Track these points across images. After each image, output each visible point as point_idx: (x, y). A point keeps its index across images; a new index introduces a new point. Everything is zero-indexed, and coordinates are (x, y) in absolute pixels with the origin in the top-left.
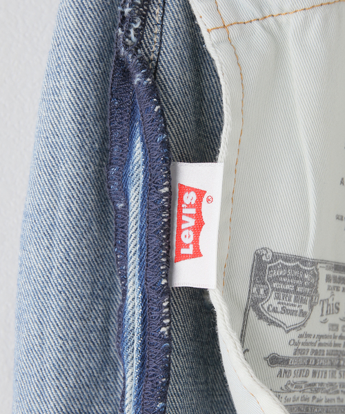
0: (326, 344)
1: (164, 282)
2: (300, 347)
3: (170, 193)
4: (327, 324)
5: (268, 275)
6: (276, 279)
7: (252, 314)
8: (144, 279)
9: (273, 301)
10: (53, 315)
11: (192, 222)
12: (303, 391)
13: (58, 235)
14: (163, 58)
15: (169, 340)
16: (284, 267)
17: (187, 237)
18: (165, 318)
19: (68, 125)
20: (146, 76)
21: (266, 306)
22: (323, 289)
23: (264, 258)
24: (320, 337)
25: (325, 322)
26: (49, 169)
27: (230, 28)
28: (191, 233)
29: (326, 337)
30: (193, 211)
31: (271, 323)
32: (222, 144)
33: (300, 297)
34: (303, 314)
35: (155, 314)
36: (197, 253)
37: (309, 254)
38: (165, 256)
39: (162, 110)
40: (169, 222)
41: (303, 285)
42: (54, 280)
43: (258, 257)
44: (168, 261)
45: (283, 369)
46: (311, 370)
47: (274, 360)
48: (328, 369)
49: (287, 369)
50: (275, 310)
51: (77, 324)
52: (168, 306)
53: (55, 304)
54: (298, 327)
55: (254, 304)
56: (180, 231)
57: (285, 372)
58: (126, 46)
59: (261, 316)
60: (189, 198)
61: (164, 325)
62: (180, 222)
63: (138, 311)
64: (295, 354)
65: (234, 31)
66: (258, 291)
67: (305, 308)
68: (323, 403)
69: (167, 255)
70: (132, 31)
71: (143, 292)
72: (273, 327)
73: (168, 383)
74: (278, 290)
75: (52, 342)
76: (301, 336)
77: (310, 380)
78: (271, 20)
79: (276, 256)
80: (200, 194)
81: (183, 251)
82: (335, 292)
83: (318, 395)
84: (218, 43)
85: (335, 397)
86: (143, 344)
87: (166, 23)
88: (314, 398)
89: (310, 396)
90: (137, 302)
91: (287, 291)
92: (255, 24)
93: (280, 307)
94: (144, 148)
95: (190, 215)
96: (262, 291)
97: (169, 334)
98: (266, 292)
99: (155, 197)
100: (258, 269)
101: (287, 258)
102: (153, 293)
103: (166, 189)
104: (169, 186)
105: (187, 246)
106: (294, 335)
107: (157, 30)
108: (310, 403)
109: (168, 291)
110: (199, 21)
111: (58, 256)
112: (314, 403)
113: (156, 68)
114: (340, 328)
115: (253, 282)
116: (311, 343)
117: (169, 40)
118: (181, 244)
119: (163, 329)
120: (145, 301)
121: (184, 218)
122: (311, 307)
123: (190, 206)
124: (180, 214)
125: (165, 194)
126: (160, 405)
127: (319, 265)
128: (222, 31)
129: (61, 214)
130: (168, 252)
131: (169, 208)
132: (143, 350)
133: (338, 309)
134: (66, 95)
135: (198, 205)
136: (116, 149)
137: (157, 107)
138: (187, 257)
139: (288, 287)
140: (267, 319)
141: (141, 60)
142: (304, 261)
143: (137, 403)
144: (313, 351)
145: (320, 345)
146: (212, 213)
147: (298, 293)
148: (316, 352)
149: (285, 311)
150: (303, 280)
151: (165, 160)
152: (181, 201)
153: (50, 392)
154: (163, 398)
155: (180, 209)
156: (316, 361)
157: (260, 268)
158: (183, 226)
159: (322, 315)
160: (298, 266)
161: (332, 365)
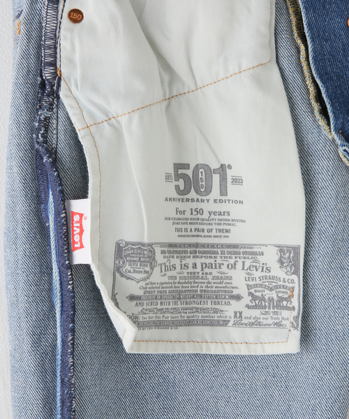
0: (167, 287)
1: (67, 262)
2: (148, 290)
3: (66, 217)
4: (166, 277)
5: (124, 253)
6: (128, 255)
7: (118, 275)
8: (58, 262)
9: (128, 267)
10: (21, 284)
11: (78, 230)
12: (156, 313)
13: (19, 242)
14: (59, 146)
15: (73, 292)
16: (132, 249)
17: (77, 238)
18: (70, 281)
19: (18, 185)
20: (49, 157)
21: (124, 270)
22: (160, 258)
23: (121, 245)
24: (162, 284)
25: (165, 275)
26: (12, 208)
27: (91, 128)
28: (78, 236)
29: (167, 283)
30: (78, 225)
31: (128, 278)
32: (89, 189)
33: (143, 264)
34: (146, 272)
35: (65, 279)
36: (82, 246)
37: (146, 241)
38: (66, 249)
39: (58, 174)
40: (67, 232)
41: (144, 257)
42: (19, 266)
43: (118, 245)
44: (68, 252)
45: (138, 302)
46: (159, 302)
47: (132, 298)
48: (171, 301)
49: (141, 302)
50: (129, 272)
51: (33, 288)
52: (71, 274)
53: (22, 278)
54: (144, 280)
55: (118, 269)
56: (73, 235)
57: (140, 303)
58: (38, 143)
59: (122, 275)
60: (76, 218)
61: (70, 285)
62: (74, 231)
63: (58, 278)
64: (145, 293)
65: (93, 129)
66: (119, 262)
67: (148, 269)
68: (170, 319)
69: (68, 248)
70: (40, 135)
71: (59, 268)
72: (129, 281)
73: (74, 314)
74: (130, 261)
75: (22, 299)
76: (147, 284)
77: (159, 307)
78: (113, 120)
79: (127, 244)
80: (81, 215)
81: (76, 246)
82: (171, 259)
83: (166, 315)
84: (84, 136)
85: (179, 315)
86: (62, 295)
87: (59, 128)
88: (163, 316)
89: (161, 315)
90: (57, 274)
91: (135, 261)
92: (105, 123)
93: (132, 270)
94: (52, 194)
95: (77, 227)
96: (121, 262)
97: (73, 289)
98: (123, 262)
99: (59, 219)
100: (118, 251)
101: (133, 244)
102: (63, 269)
103: (64, 215)
104: (66, 213)
105: (77, 243)
106: (143, 284)
107: (55, 132)
108: (161, 319)
109: (70, 267)
110: (75, 125)
111: (20, 253)
112: (164, 319)
113: (56, 152)
114: (178, 278)
115: (116, 258)
116: (156, 287)
117: (62, 136)
118: (74, 242)
119: (69, 287)
120: (60, 273)
121: (75, 229)
122: (152, 268)
123: (77, 222)
124: (73, 227)
125: (64, 217)
126: (71, 325)
127: (153, 246)
128: (87, 130)
129: (19, 232)
130: (68, 247)
131: (67, 224)
132: (62, 298)
133: (175, 268)
134: (16, 169)
135: (80, 221)
136: (43, 195)
137: (56, 173)
138: (77, 248)
139: (135, 259)
140: (125, 277)
141: (46, 149)
142: (143, 245)
143: (61, 326)
144: (158, 292)
145: (162, 288)
146: (87, 224)
147: (141, 262)
148: (161, 292)
149: (135, 272)
150: (144, 254)
151: (62, 200)
152: (73, 220)
153: (24, 325)
154: (73, 321)
155: (73, 224)
156: (161, 297)
157: (119, 250)
158: (75, 233)
159: (161, 272)
160: (140, 248)
161: (174, 298)
